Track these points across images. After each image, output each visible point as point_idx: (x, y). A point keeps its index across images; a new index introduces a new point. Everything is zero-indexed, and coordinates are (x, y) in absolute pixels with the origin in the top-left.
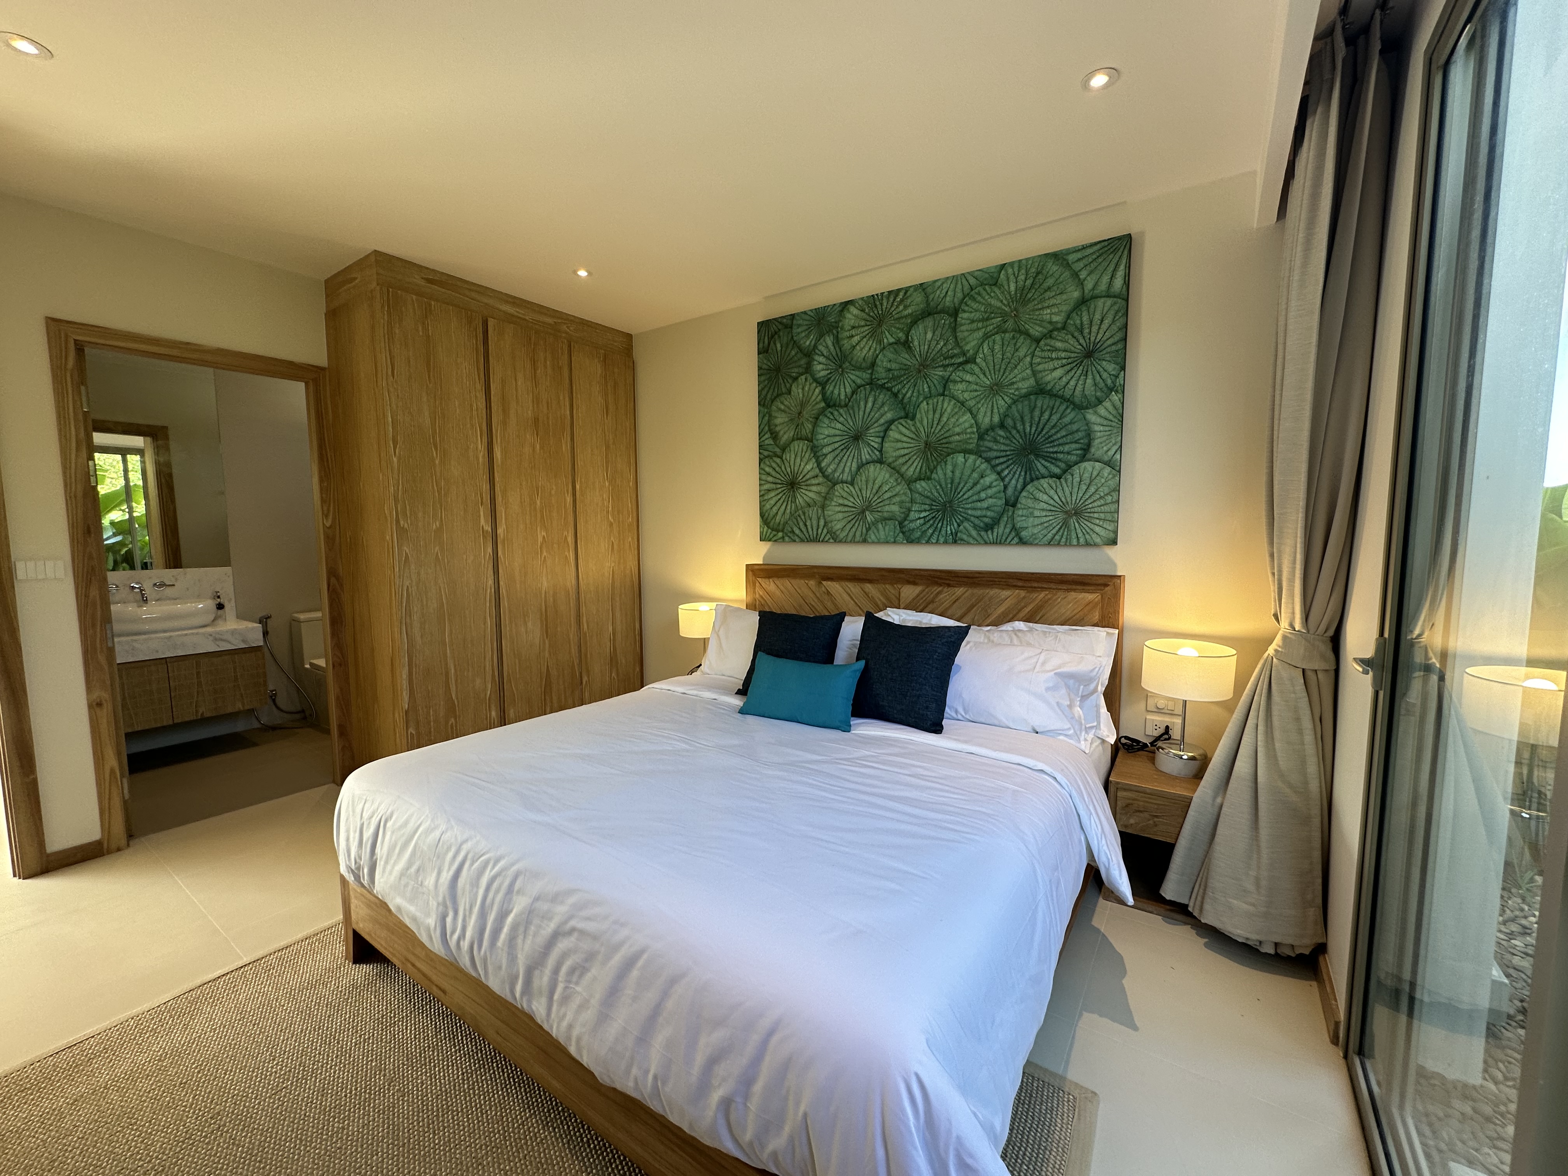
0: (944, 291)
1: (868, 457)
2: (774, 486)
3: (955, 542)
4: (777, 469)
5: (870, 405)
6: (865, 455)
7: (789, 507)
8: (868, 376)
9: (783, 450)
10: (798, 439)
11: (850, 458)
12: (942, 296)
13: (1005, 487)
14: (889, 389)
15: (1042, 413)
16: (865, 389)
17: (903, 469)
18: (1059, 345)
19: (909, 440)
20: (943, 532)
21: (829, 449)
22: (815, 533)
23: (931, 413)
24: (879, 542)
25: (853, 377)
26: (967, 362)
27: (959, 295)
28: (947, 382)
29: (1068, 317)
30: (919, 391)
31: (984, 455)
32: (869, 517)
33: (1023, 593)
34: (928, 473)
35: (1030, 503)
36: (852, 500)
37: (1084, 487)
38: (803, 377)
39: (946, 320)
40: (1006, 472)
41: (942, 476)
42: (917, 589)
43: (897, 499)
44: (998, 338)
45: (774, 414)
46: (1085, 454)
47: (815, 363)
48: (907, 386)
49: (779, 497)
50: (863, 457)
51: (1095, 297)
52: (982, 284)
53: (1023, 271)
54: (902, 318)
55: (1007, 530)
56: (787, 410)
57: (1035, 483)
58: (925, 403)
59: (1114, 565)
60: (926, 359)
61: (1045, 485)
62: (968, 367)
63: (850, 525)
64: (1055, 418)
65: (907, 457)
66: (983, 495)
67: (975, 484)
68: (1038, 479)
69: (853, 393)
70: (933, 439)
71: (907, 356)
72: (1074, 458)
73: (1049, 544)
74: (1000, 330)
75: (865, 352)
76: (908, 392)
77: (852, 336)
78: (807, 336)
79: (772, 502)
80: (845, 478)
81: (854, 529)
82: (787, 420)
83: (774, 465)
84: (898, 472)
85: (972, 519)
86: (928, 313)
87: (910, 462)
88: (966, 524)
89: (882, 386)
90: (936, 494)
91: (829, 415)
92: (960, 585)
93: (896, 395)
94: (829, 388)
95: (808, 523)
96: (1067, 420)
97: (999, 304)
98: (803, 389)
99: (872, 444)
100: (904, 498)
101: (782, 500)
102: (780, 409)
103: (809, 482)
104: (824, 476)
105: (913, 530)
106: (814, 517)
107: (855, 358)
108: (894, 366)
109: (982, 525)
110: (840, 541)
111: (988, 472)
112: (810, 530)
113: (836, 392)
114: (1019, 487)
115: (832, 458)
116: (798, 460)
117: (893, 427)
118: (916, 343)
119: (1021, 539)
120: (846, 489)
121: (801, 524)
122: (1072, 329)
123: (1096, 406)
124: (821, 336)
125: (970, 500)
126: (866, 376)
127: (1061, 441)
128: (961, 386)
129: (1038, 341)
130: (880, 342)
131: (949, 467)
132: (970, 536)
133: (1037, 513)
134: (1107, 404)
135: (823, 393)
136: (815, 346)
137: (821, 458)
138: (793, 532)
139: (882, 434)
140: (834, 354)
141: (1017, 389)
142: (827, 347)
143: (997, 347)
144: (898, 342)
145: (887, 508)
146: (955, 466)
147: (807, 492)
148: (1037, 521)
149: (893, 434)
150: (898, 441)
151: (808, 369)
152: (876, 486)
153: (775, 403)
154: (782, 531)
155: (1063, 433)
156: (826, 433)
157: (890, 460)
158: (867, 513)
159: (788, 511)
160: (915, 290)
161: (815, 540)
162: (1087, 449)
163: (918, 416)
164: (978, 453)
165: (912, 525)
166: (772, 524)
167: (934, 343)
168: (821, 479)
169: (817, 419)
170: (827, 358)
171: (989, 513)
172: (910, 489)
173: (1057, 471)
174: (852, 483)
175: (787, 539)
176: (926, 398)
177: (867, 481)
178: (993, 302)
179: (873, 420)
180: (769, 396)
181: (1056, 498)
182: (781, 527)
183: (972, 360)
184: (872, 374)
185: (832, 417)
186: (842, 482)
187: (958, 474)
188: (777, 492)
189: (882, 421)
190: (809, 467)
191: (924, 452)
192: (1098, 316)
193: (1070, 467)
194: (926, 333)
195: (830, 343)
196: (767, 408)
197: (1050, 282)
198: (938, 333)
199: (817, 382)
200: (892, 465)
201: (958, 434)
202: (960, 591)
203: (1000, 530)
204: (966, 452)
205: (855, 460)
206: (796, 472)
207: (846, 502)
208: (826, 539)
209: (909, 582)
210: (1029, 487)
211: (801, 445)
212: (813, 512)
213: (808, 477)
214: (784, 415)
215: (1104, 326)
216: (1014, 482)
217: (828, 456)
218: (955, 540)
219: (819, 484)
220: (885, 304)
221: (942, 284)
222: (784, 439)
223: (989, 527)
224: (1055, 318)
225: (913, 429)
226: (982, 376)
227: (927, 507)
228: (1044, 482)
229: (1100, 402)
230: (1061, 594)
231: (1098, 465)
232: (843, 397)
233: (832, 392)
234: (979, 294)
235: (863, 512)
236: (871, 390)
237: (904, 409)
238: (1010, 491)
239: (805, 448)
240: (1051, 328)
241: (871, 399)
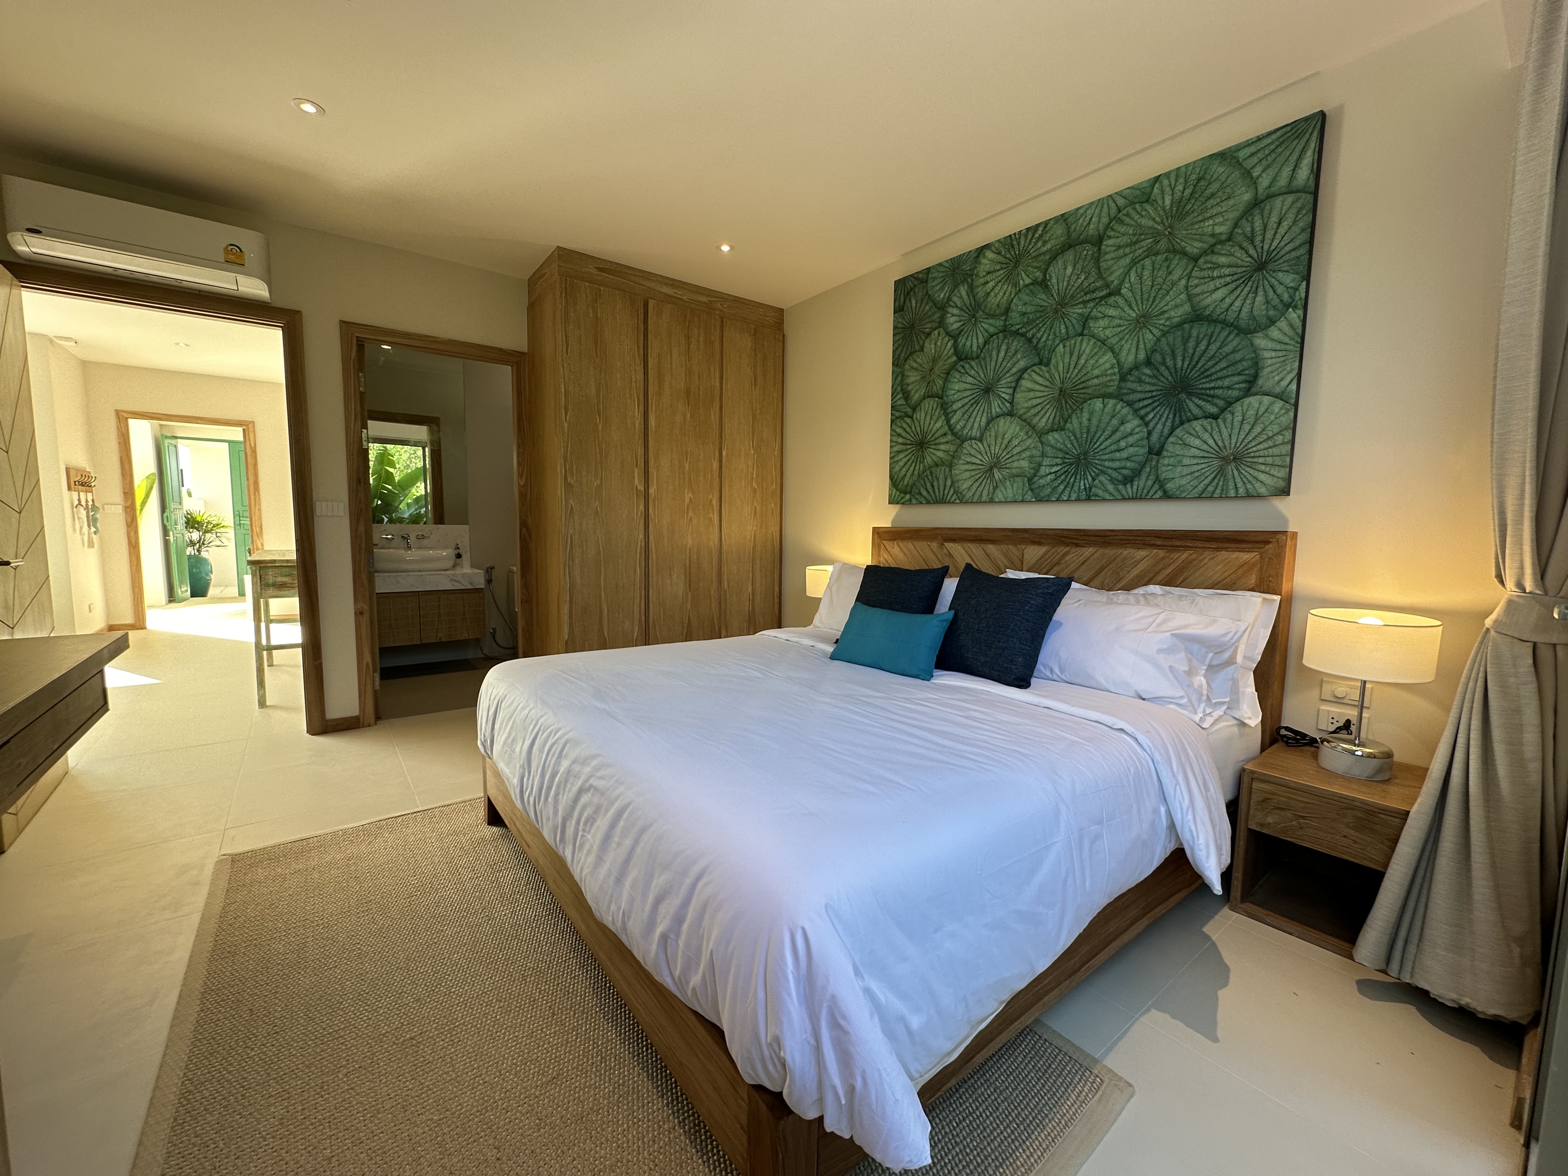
0: (1089, 217)
1: (998, 410)
2: (904, 447)
3: (1088, 499)
4: (908, 429)
5: (1002, 354)
6: (996, 409)
7: (917, 468)
8: (1001, 323)
9: (914, 409)
10: (929, 397)
11: (980, 413)
12: (1085, 224)
13: (1150, 433)
14: (1023, 335)
15: (1198, 344)
16: (998, 338)
17: (1035, 421)
18: (1223, 260)
19: (1042, 388)
20: (1076, 488)
21: (959, 404)
22: (941, 494)
23: (1068, 356)
24: (1006, 502)
25: (986, 326)
26: (1110, 295)
27: (1105, 220)
28: (1086, 320)
29: (1236, 225)
30: (1055, 333)
31: (1126, 398)
32: (997, 475)
33: (1161, 553)
34: (1062, 423)
35: (1178, 450)
36: (980, 457)
37: (1247, 427)
38: (936, 332)
39: (1088, 250)
40: (1151, 416)
41: (1076, 426)
42: (1044, 549)
43: (1028, 453)
44: (1147, 262)
45: (907, 373)
46: (1250, 386)
47: (949, 315)
48: (1043, 329)
49: (908, 458)
50: (993, 411)
51: (1271, 196)
52: (1132, 203)
53: (1181, 180)
54: (1040, 255)
55: (1150, 483)
56: (919, 367)
57: (1186, 426)
58: (1061, 346)
59: (1285, 520)
60: (1064, 297)
61: (1198, 428)
62: (1111, 300)
63: (977, 484)
64: (1213, 348)
65: (1039, 407)
66: (1123, 444)
67: (1114, 432)
68: (1189, 421)
69: (986, 343)
70: (1068, 385)
71: (1043, 296)
72: (1235, 393)
73: (1200, 497)
74: (1151, 253)
75: (999, 297)
76: (1043, 336)
77: (987, 283)
78: (942, 289)
79: (901, 464)
80: (973, 434)
81: (981, 488)
82: (918, 378)
83: (905, 426)
84: (1029, 424)
85: (1110, 471)
86: (1069, 245)
87: (1043, 412)
88: (1101, 478)
89: (1016, 333)
90: (1069, 446)
91: (960, 369)
92: (1089, 544)
93: (1030, 341)
94: (962, 341)
95: (935, 484)
96: (1227, 349)
97: (1151, 223)
98: (935, 344)
99: (1003, 395)
100: (1034, 452)
101: (911, 461)
102: (913, 368)
103: (937, 441)
104: (954, 434)
105: (1043, 486)
106: (942, 477)
107: (989, 306)
108: (1029, 309)
109: (1120, 478)
110: (966, 502)
111: (1130, 417)
112: (937, 491)
113: (968, 344)
114: (1166, 431)
115: (961, 415)
116: (928, 418)
117: (1026, 376)
118: (1054, 281)
119: (1165, 492)
120: (974, 446)
121: (929, 485)
122: (1240, 238)
123: (1268, 327)
124: (956, 286)
125: (1108, 451)
126: (1000, 323)
127: (1220, 375)
128: (1102, 323)
129: (1195, 259)
130: (1015, 285)
131: (1086, 415)
132: (1106, 491)
133: (1186, 461)
134: (1282, 324)
135: (955, 346)
136: (949, 299)
137: (950, 415)
138: (920, 493)
139: (1013, 385)
140: (968, 304)
141: (1168, 319)
142: (961, 297)
143: (1146, 273)
144: (1034, 282)
145: (1016, 464)
146: (1091, 413)
147: (935, 452)
148: (1186, 471)
149: (1025, 383)
150: (1030, 390)
151: (941, 323)
152: (1006, 442)
153: (908, 361)
154: (910, 493)
155: (1223, 364)
156: (957, 388)
157: (1022, 412)
158: (995, 470)
159: (916, 473)
160: (1056, 223)
161: (942, 501)
162: (1252, 380)
163: (1053, 361)
164: (1118, 396)
165: (1042, 481)
166: (900, 486)
167: (1074, 278)
168: (949, 437)
169: (948, 374)
170: (961, 309)
171: (1129, 464)
172: (1042, 443)
173: (1214, 410)
174: (981, 440)
175: (914, 501)
176: (1062, 340)
177: (996, 436)
178: (1144, 221)
179: (1006, 370)
180: (903, 355)
181: (1211, 442)
182: (909, 489)
183: (1117, 292)
184: (1005, 320)
185: (963, 371)
186: (971, 439)
187: (1094, 422)
188: (907, 453)
189: (1014, 370)
190: (938, 425)
191: (1059, 400)
192: (1274, 219)
193: (1230, 404)
194: (1065, 268)
195: (964, 293)
196: (900, 367)
197: (1215, 187)
198: (1079, 266)
199: (950, 336)
200: (1024, 417)
201: (1097, 377)
202: (1088, 551)
203: (1141, 483)
204: (1105, 396)
205: (985, 415)
206: (926, 429)
207: (974, 460)
208: (952, 500)
209: (1033, 543)
210: (1178, 432)
211: (931, 403)
212: (941, 472)
213: (937, 435)
214: (916, 374)
215: (1282, 231)
216: (1159, 426)
217: (958, 412)
218: (1089, 497)
219: (947, 442)
220: (1022, 242)
221: (1085, 211)
222: (916, 397)
223: (1128, 480)
224: (1219, 230)
225: (1047, 375)
226: (1127, 308)
227: (1059, 461)
228: (1197, 425)
229: (1272, 322)
230: (1208, 554)
231: (1266, 399)
232: (975, 349)
233: (964, 344)
234: (1128, 215)
235: (991, 469)
236: (1005, 338)
237: (1038, 354)
238: (1155, 437)
239: (935, 405)
240: (1212, 241)
241: (1004, 348)
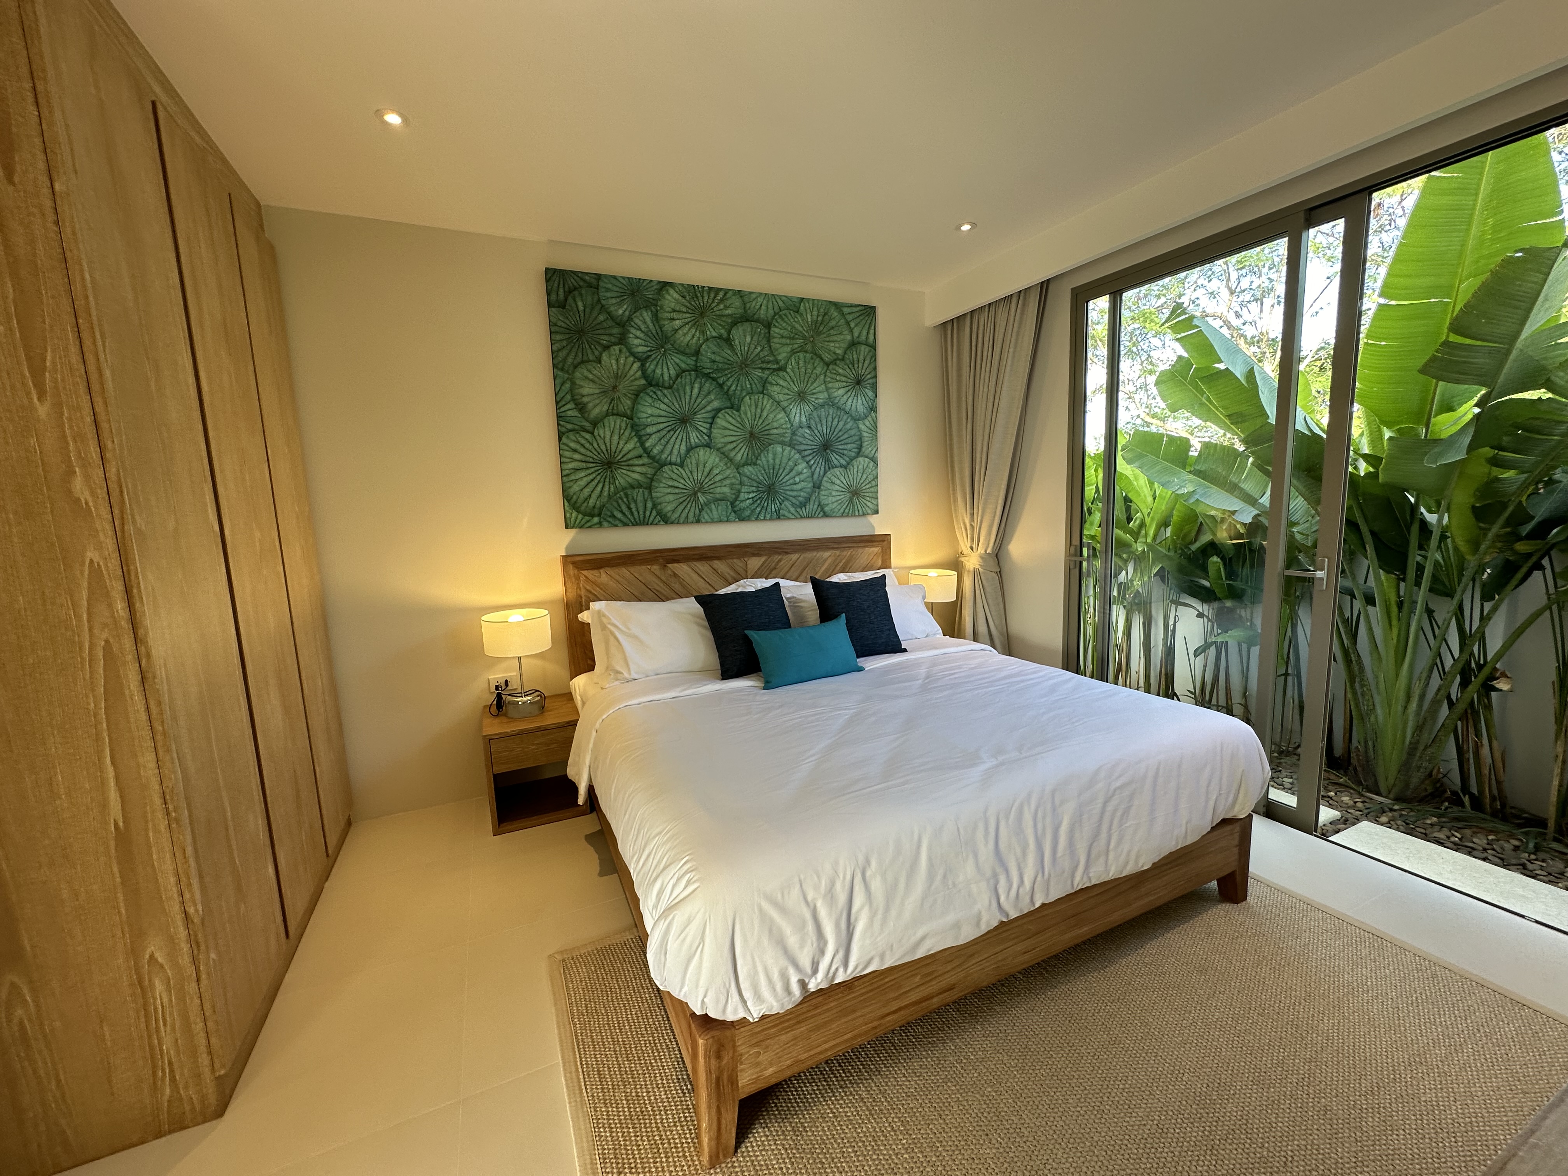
0: (759, 304)
1: (697, 441)
2: (584, 465)
3: (779, 518)
4: (587, 445)
5: (696, 391)
6: (694, 438)
7: (606, 489)
8: (693, 363)
9: (595, 424)
10: (613, 415)
11: (679, 440)
12: (757, 307)
13: (813, 474)
14: (714, 379)
15: (833, 419)
16: (690, 375)
17: (732, 454)
18: (841, 371)
19: (735, 429)
20: (769, 510)
21: (654, 429)
22: (642, 516)
23: (753, 407)
24: (712, 521)
25: (677, 361)
26: (780, 369)
27: (771, 312)
28: (765, 383)
29: (845, 353)
30: (742, 387)
31: (797, 447)
32: (702, 499)
33: (838, 552)
34: (754, 460)
35: (828, 485)
36: (683, 481)
37: (860, 475)
38: (617, 348)
39: (760, 329)
40: (812, 462)
41: (765, 463)
42: (763, 559)
43: (728, 482)
44: (801, 355)
45: (578, 382)
46: (859, 452)
47: (631, 336)
48: (731, 380)
49: (591, 477)
50: (692, 441)
51: (859, 343)
52: (788, 309)
53: (815, 309)
54: (722, 316)
55: (816, 507)
56: (597, 380)
57: (832, 470)
58: (748, 397)
59: (873, 527)
60: (747, 359)
61: (838, 473)
62: (781, 373)
63: (682, 507)
64: (841, 424)
65: (735, 444)
66: (797, 479)
67: (791, 470)
68: (833, 468)
69: (678, 376)
70: (756, 430)
71: (729, 352)
72: (853, 454)
73: (842, 516)
74: (802, 349)
75: (688, 338)
76: (732, 384)
77: (673, 319)
78: (620, 304)
79: (583, 483)
80: (673, 460)
81: (686, 511)
82: (597, 391)
83: (583, 441)
84: (727, 458)
85: (791, 498)
86: (746, 318)
87: (737, 449)
88: (786, 503)
89: (707, 376)
90: (761, 478)
91: (651, 394)
92: (795, 552)
93: (721, 386)
94: (650, 367)
95: (633, 506)
96: (848, 426)
97: (801, 329)
98: (617, 360)
99: (701, 428)
100: (734, 481)
101: (596, 481)
102: (587, 378)
103: (631, 462)
104: (649, 456)
105: (744, 509)
106: (640, 498)
107: (678, 342)
108: (718, 359)
109: (798, 503)
110: (672, 523)
111: (800, 461)
112: (635, 513)
113: (658, 372)
114: (822, 474)
115: (657, 439)
116: (616, 438)
117: (720, 415)
118: (737, 342)
119: (824, 513)
120: (676, 471)
121: (624, 507)
122: (848, 361)
123: (864, 419)
124: (637, 309)
125: (788, 483)
126: (691, 361)
127: (845, 441)
128: (777, 389)
129: (828, 365)
130: (703, 332)
131: (771, 455)
132: (790, 512)
133: (834, 493)
134: (869, 419)
135: (643, 368)
136: (630, 319)
137: (644, 438)
138: (614, 516)
139: (710, 421)
140: (654, 332)
141: (817, 399)
142: (645, 323)
143: (801, 363)
144: (720, 337)
145: (718, 490)
146: (775, 454)
147: (629, 473)
148: (834, 499)
149: (720, 422)
150: (726, 429)
151: (622, 340)
152: (707, 470)
153: (579, 369)
154: (599, 515)
155: (846, 436)
156: (649, 412)
157: (720, 445)
158: (699, 494)
159: (605, 493)
160: (734, 295)
161: (643, 522)
162: (860, 448)
163: (743, 408)
164: (792, 445)
165: (743, 505)
166: (583, 508)
167: (752, 347)
168: (646, 460)
169: (637, 396)
170: (646, 334)
171: (802, 494)
172: (739, 473)
173: (844, 463)
174: (682, 465)
175: (605, 524)
176: (748, 394)
177: (697, 465)
178: (797, 326)
179: (701, 406)
180: (570, 360)
181: (844, 482)
182: (596, 511)
183: (783, 369)
184: (696, 361)
185: (654, 396)
186: (671, 464)
187: (777, 461)
188: (588, 472)
189: (709, 408)
190: (630, 446)
191: (750, 442)
192: (862, 357)
193: (852, 460)
194: (745, 336)
195: (648, 320)
196: (567, 372)
197: (833, 323)
198: (755, 338)
199: (636, 357)
200: (722, 450)
201: (776, 428)
202: (794, 557)
203: (812, 506)
204: (782, 443)
205: (684, 443)
206: (613, 449)
207: (676, 484)
208: (656, 521)
209: (754, 555)
210: (829, 474)
211: (618, 423)
212: (639, 495)
213: (629, 456)
214: (592, 385)
215: (866, 365)
216: (818, 469)
217: (653, 436)
218: (778, 516)
219: (643, 465)
220: (706, 298)
221: (757, 298)
222: (595, 412)
223: (803, 505)
224: (838, 351)
225: (738, 419)
226: (791, 383)
227: (754, 489)
228: (837, 471)
229: (866, 417)
230: (860, 550)
231: (867, 459)
232: (666, 378)
233: (654, 371)
234: (785, 315)
235: (695, 494)
236: (697, 377)
237: (730, 400)
238: (816, 476)
239: (623, 425)
240: (835, 357)
241: (697, 385)
